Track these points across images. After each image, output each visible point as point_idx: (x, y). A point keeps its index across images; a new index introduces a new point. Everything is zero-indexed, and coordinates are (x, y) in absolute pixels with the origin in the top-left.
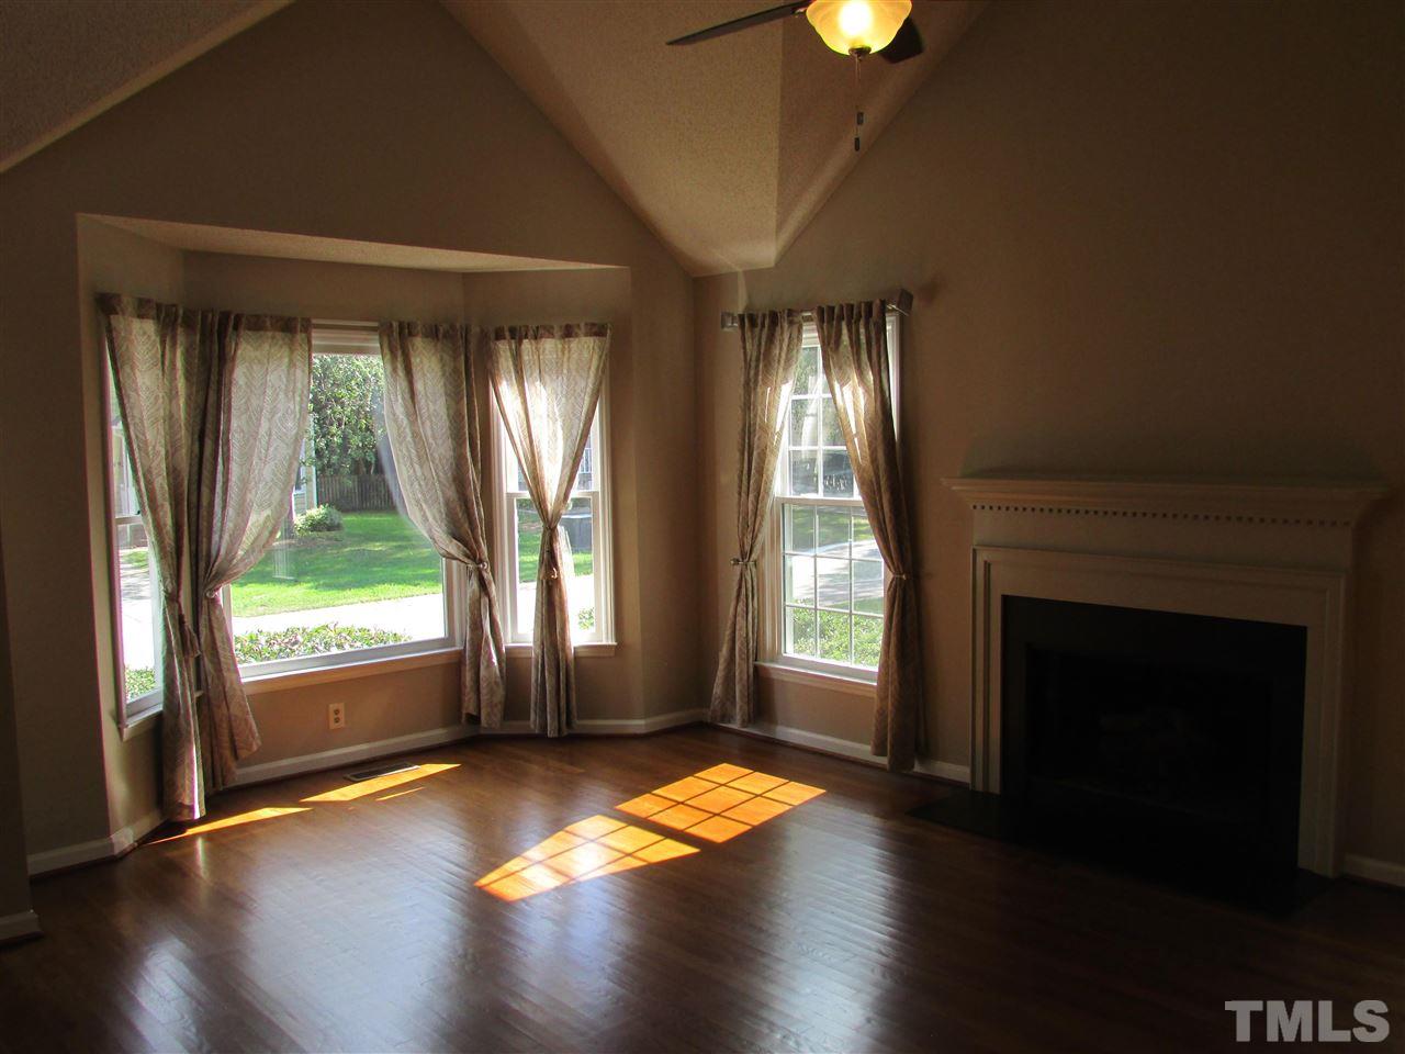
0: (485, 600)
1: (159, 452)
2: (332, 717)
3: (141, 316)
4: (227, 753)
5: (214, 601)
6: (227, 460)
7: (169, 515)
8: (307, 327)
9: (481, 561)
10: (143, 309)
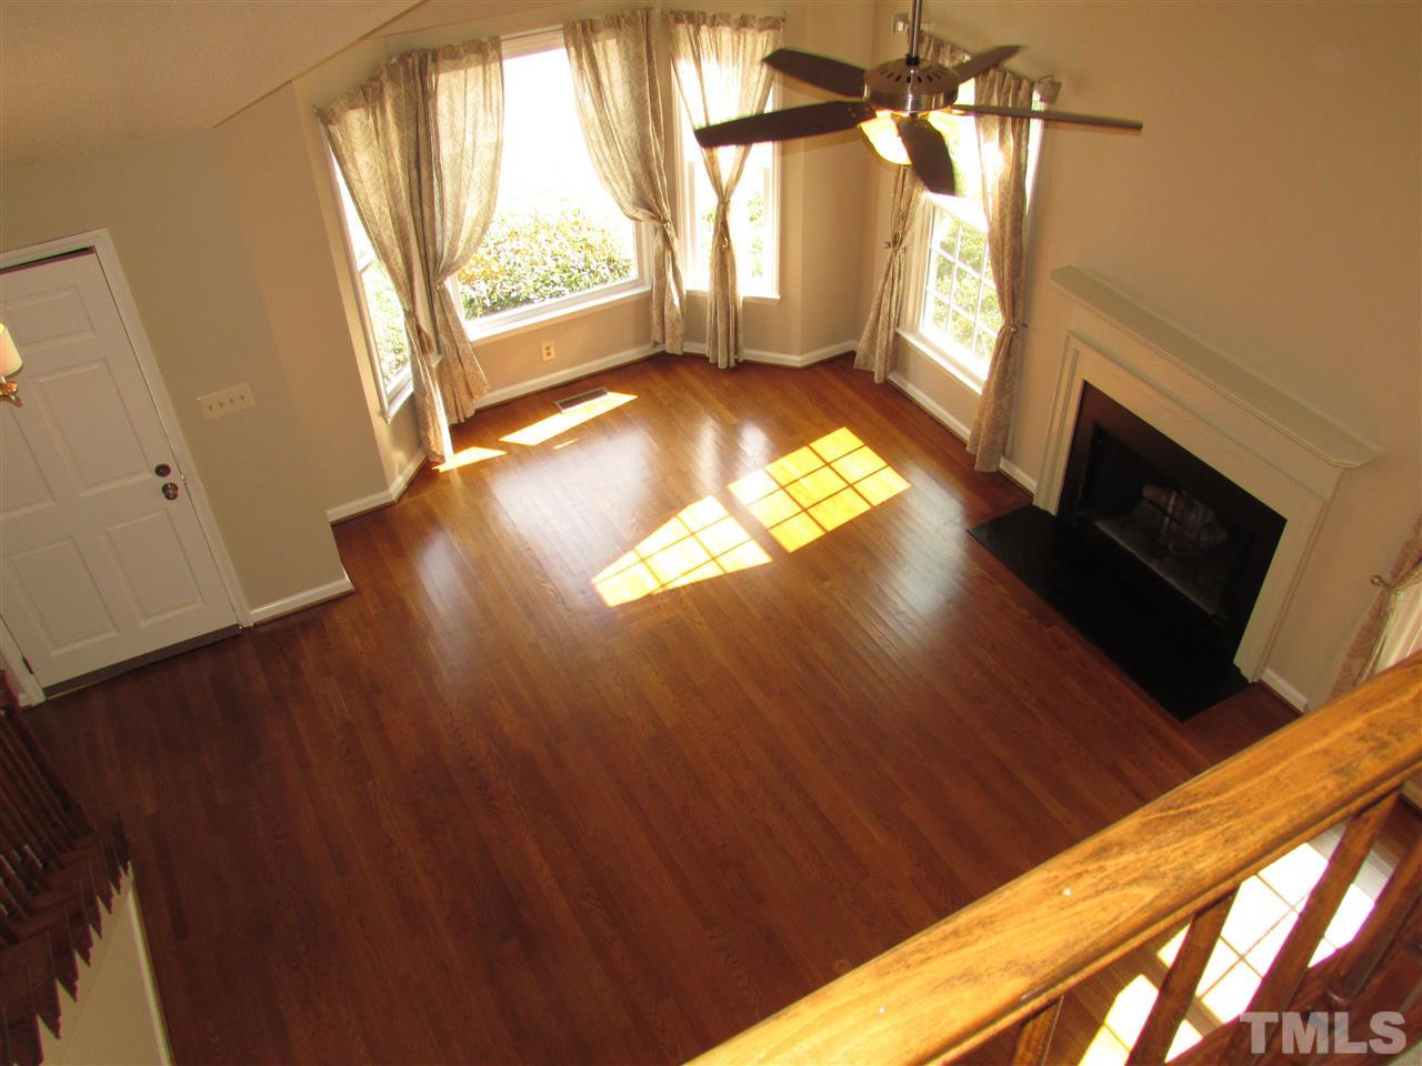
0: (668, 254)
1: (384, 212)
2: (545, 352)
3: (352, 108)
5: (444, 292)
6: (441, 180)
7: (399, 256)
8: (497, 44)
9: (665, 221)
10: (351, 103)
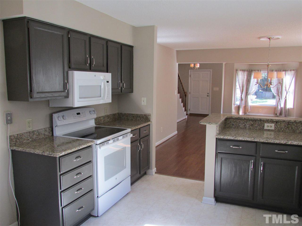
3: (241, 71)
4: (247, 111)
5: (248, 97)
8: (261, 71)
9: (280, 96)
10: (241, 70)
